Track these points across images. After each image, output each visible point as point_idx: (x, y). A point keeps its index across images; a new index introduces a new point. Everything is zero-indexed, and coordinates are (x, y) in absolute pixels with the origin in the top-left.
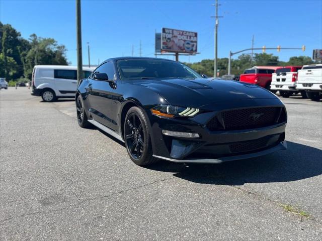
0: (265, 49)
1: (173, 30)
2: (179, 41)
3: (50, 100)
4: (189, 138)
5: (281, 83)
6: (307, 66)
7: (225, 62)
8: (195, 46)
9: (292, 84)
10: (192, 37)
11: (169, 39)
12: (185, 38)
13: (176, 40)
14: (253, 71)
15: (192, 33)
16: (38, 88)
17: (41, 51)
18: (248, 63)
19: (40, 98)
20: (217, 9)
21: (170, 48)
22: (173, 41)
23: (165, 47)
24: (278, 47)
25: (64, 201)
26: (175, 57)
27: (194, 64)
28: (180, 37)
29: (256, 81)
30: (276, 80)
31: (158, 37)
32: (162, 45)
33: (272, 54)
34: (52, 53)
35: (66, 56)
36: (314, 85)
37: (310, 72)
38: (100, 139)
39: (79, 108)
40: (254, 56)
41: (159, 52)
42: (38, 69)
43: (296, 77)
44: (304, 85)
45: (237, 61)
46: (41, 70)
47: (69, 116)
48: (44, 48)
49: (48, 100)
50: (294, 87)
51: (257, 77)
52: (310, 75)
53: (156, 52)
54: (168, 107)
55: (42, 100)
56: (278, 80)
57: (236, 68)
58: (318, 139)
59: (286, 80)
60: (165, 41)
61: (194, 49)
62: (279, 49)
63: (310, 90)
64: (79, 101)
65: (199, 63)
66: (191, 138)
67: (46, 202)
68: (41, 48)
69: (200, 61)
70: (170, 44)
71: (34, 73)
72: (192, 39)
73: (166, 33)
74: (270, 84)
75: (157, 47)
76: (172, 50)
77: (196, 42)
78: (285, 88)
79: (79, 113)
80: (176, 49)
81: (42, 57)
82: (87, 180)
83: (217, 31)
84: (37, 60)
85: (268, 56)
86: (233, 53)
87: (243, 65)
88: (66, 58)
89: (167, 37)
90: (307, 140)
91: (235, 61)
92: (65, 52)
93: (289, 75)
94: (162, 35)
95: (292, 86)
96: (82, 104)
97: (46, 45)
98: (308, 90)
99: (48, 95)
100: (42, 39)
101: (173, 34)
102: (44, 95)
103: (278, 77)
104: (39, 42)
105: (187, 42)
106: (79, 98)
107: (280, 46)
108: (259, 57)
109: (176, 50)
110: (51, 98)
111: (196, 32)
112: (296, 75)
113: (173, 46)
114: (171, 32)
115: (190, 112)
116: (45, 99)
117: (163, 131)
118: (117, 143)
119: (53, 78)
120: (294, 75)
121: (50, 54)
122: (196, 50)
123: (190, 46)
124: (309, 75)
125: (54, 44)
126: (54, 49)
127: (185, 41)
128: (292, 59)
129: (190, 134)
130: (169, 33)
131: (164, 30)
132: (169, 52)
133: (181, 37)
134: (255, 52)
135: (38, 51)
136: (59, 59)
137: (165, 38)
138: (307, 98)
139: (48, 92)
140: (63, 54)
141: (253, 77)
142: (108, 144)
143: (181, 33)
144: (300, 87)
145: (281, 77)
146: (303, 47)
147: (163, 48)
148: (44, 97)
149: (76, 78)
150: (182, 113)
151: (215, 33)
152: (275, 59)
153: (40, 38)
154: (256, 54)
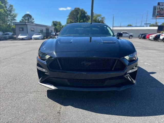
21: (162, 15)
23: (159, 14)
31: (155, 8)
41: (154, 17)
60: (159, 10)
75: (154, 15)
89: (161, 8)
92: (104, 20)
94: (157, 7)
126: (100, 19)
130: (162, 5)
131: (159, 4)
132: (161, 17)
147: (157, 14)
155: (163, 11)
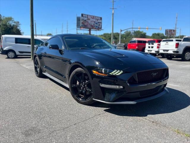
0: (140, 28)
1: (88, 15)
2: (91, 22)
3: (13, 57)
4: (117, 89)
5: (151, 49)
6: (165, 39)
7: (117, 35)
8: (100, 26)
9: (157, 50)
10: (99, 20)
11: (85, 20)
12: (95, 20)
13: (89, 22)
14: (135, 41)
15: (99, 17)
16: (5, 49)
17: (4, 25)
18: (130, 36)
19: (6, 56)
20: (113, 4)
21: (86, 26)
22: (88, 22)
23: (83, 26)
24: (147, 28)
25: (39, 133)
26: (89, 31)
27: (99, 35)
28: (91, 20)
29: (137, 47)
30: (148, 47)
31: (78, 19)
32: (81, 24)
33: (143, 31)
34: (11, 26)
35: (20, 28)
36: (169, 51)
37: (167, 43)
38: (52, 85)
39: (36, 65)
40: (133, 32)
41: (79, 28)
42: (4, 37)
43: (159, 46)
44: (164, 50)
45: (124, 35)
46: (6, 38)
47: (27, 69)
48: (6, 23)
49: (11, 57)
50: (158, 52)
51: (138, 45)
52: (168, 45)
53: (77, 28)
54: (103, 69)
55: (7, 57)
56: (149, 47)
57: (123, 39)
58: (179, 84)
59: (154, 48)
60: (83, 22)
61: (100, 27)
62: (148, 29)
63: (167, 53)
64: (37, 60)
65: (102, 35)
66: (118, 89)
67: (27, 134)
68: (4, 23)
69: (103, 34)
70: (86, 24)
71: (2, 40)
72: (99, 21)
73: (84, 17)
74: (145, 49)
75: (78, 26)
76: (87, 27)
77: (101, 23)
78: (153, 52)
79: (36, 68)
80: (89, 26)
81: (5, 29)
82: (50, 116)
83: (113, 17)
84: (2, 31)
85: (140, 32)
86: (122, 30)
87: (127, 37)
88: (20, 29)
89: (84, 19)
90: (174, 85)
91: (123, 34)
92: (19, 26)
93: (156, 45)
94: (81, 18)
95: (157, 51)
96: (39, 63)
97: (8, 21)
98: (166, 53)
99: (11, 54)
100: (4, 18)
101: (87, 17)
102: (8, 54)
103: (149, 46)
104: (2, 19)
105: (96, 23)
106: (36, 58)
107: (148, 27)
108: (136, 33)
109: (89, 28)
110: (13, 56)
111: (101, 17)
112: (159, 45)
113: (87, 25)
114: (86, 16)
115: (117, 73)
116: (9, 57)
117: (100, 84)
118: (64, 89)
119: (14, 43)
120: (158, 45)
121: (10, 27)
122: (101, 28)
123: (98, 25)
124: (166, 45)
125: (12, 20)
126: (12, 23)
127: (95, 22)
128: (153, 34)
129: (118, 86)
130: (85, 17)
131: (82, 15)
132: (85, 28)
133: (93, 20)
134: (134, 29)
135: (2, 25)
136: (15, 30)
137: (83, 20)
138: (165, 58)
139: (11, 52)
140: (19, 27)
141: (135, 45)
142: (58, 89)
143: (93, 17)
144: (161, 51)
145: (151, 45)
146: (160, 28)
147: (82, 26)
148: (8, 55)
149: (30, 44)
150: (112, 73)
151: (112, 18)
152: (144, 34)
153: (3, 16)
154: (134, 31)
155: (86, 23)
